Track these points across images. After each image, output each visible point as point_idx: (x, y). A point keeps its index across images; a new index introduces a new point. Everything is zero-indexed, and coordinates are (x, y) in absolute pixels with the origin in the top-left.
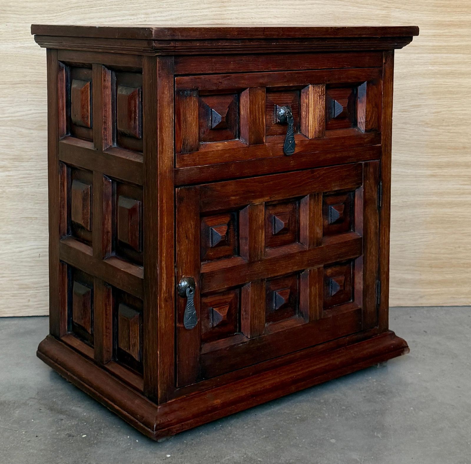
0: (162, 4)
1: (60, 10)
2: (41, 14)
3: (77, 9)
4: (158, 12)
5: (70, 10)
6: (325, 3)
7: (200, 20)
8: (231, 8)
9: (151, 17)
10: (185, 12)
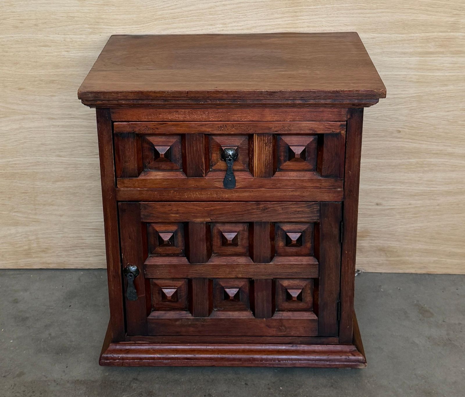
0: (238, 15)
1: (146, 21)
2: (129, 25)
3: (162, 20)
4: (234, 22)
6: (395, 12)
8: (303, 18)
9: (228, 27)
10: (260, 21)
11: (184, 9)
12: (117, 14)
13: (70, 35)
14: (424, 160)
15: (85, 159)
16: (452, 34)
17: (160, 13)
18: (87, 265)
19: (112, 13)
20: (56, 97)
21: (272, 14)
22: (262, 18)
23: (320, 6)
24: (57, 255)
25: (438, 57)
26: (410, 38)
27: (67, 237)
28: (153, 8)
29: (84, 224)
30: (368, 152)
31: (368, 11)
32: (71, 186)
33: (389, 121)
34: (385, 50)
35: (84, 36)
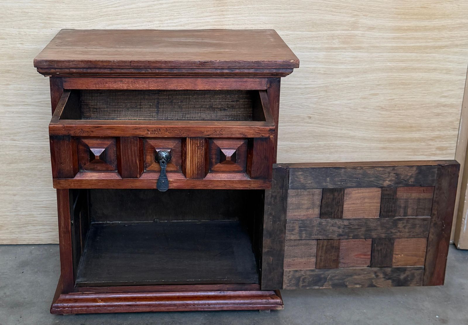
0: (173, 13)
1: (93, 18)
2: (77, 21)
3: (106, 17)
4: (170, 19)
5: (100, 17)
6: (305, 12)
7: (203, 26)
8: (229, 16)
9: (165, 23)
10: (192, 19)
11: (127, 7)
12: (67, 11)
13: (24, 29)
14: (331, 142)
15: (37, 143)
16: (353, 32)
17: (104, 10)
18: (37, 241)
19: (62, 10)
20: (11, 86)
21: (202, 13)
22: (193, 16)
23: (244, 7)
24: (10, 232)
25: (341, 52)
26: (318, 35)
27: (20, 215)
28: (98, 6)
29: (35, 203)
30: (284, 136)
31: (283, 11)
32: (24, 167)
33: (302, 108)
34: (297, 46)
35: (36, 30)
